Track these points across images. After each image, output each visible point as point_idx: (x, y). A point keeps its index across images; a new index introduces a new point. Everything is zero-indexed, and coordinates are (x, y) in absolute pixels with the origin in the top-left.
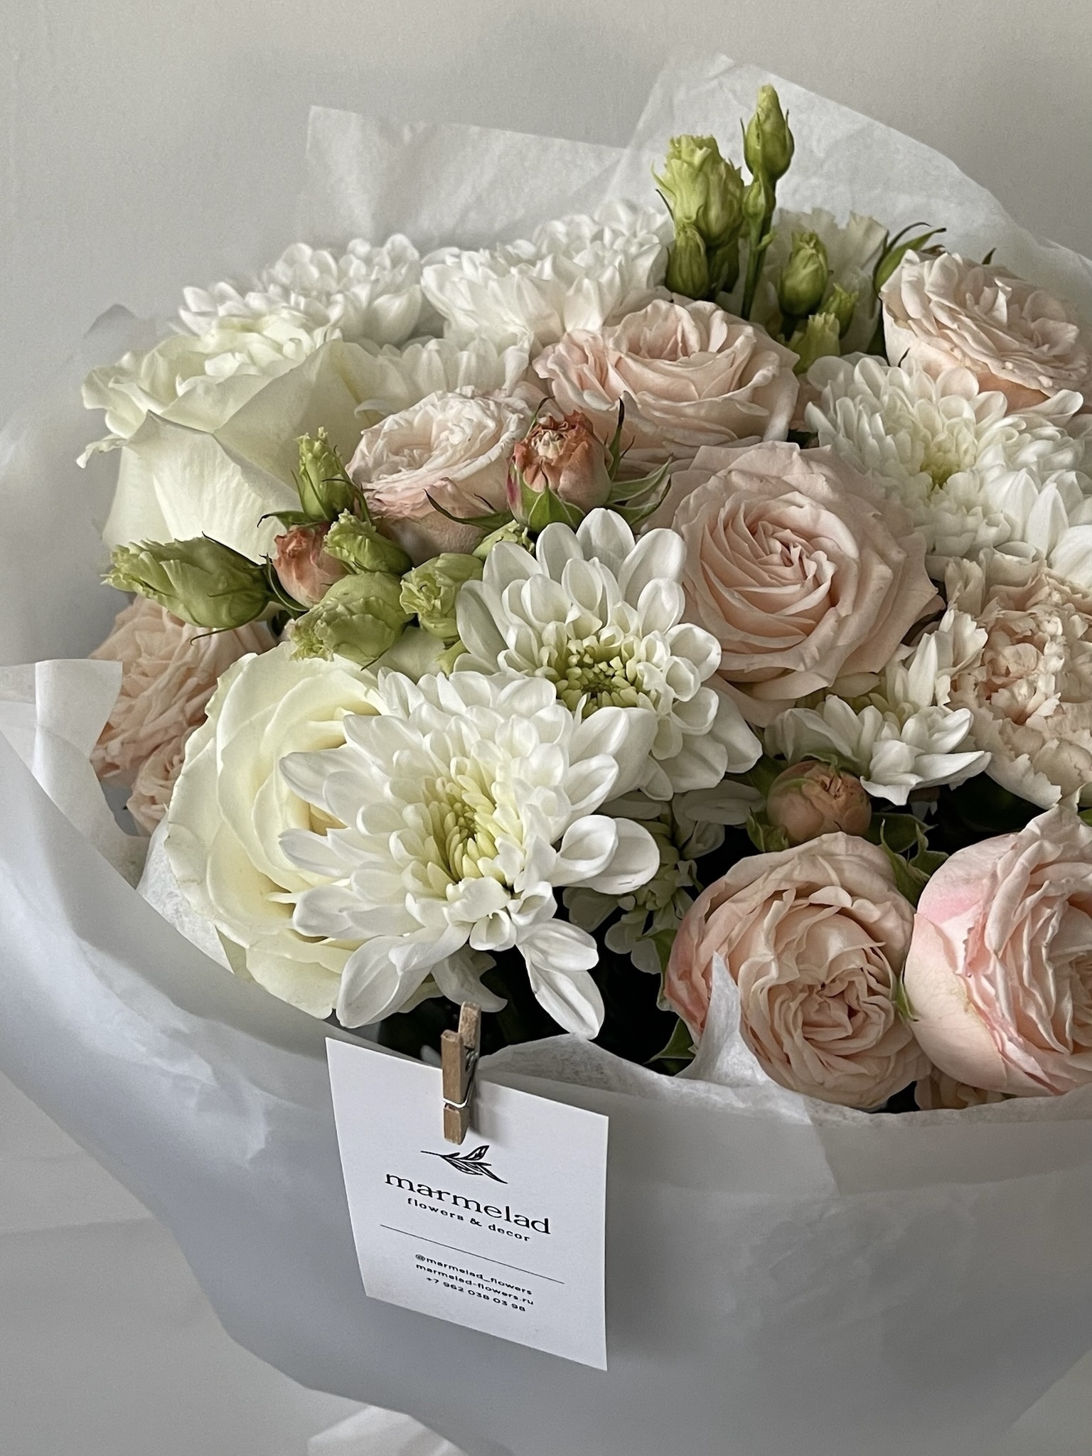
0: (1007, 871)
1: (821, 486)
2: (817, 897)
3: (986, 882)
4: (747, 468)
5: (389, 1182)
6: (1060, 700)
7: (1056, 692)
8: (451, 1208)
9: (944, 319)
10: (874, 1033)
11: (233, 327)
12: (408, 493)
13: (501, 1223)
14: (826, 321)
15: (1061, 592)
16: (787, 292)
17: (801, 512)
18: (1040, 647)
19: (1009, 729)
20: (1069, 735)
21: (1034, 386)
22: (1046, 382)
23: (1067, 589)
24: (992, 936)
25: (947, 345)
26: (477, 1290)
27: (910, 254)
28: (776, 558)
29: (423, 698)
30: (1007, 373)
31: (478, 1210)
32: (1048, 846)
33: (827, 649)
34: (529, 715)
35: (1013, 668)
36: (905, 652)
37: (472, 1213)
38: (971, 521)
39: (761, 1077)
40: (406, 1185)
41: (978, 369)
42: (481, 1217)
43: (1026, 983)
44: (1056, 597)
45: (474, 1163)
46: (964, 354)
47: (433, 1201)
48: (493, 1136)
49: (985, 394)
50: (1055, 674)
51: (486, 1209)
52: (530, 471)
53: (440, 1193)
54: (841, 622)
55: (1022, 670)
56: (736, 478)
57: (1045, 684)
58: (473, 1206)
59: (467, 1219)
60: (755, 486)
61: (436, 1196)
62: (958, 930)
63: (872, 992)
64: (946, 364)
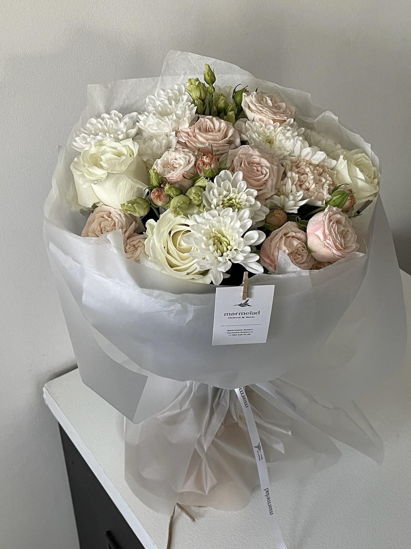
0: (325, 219)
1: (257, 153)
2: (288, 235)
3: (322, 223)
4: (242, 153)
5: (225, 315)
6: (315, 184)
7: (314, 183)
8: (239, 316)
9: (261, 109)
10: (305, 258)
11: (97, 145)
12: (177, 176)
13: (250, 316)
14: (232, 113)
15: (305, 162)
16: (219, 108)
17: (257, 159)
18: (307, 174)
19: (308, 193)
20: (319, 191)
21: (284, 119)
22: (285, 118)
23: (306, 161)
24: (327, 232)
25: (265, 115)
26: (239, 334)
27: (244, 94)
28: (256, 171)
29: (202, 218)
30: (278, 118)
31: (244, 314)
32: (331, 213)
33: (272, 186)
34: (227, 215)
35: (304, 180)
36: (282, 182)
37: (243, 316)
38: (282, 152)
39: (298, 269)
40: (229, 314)
41: (272, 119)
42: (245, 316)
43: (335, 239)
44: (304, 163)
45: (246, 304)
46: (268, 116)
47: (235, 316)
48: (250, 297)
49: (274, 124)
50: (312, 179)
51: (246, 314)
52: (205, 166)
53: (236, 313)
54: (272, 180)
55: (305, 180)
56: (240, 156)
57: (311, 182)
58: (243, 314)
59: (241, 317)
60: (245, 156)
61: (235, 314)
62: (320, 233)
63: (303, 250)
64: (265, 119)
